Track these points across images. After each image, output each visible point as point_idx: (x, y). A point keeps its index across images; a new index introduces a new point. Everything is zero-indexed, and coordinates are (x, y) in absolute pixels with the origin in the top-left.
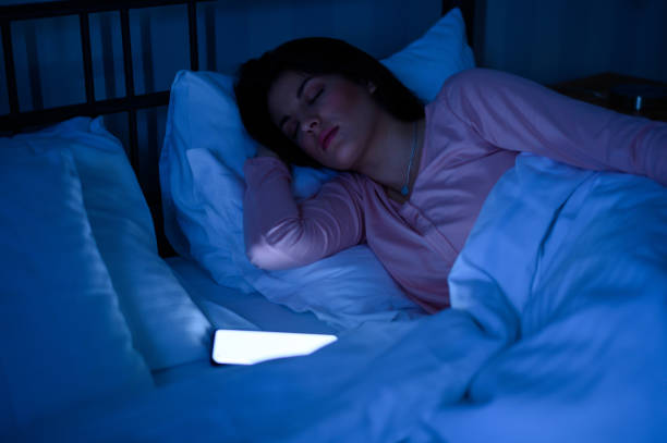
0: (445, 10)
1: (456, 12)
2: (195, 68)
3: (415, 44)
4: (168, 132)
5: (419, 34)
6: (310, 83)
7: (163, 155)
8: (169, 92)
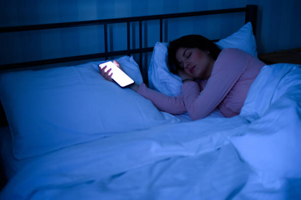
0: (246, 22)
1: (249, 23)
2: (161, 41)
3: (234, 34)
4: (152, 61)
5: (236, 30)
6: (187, 51)
7: (150, 68)
8: (153, 48)
